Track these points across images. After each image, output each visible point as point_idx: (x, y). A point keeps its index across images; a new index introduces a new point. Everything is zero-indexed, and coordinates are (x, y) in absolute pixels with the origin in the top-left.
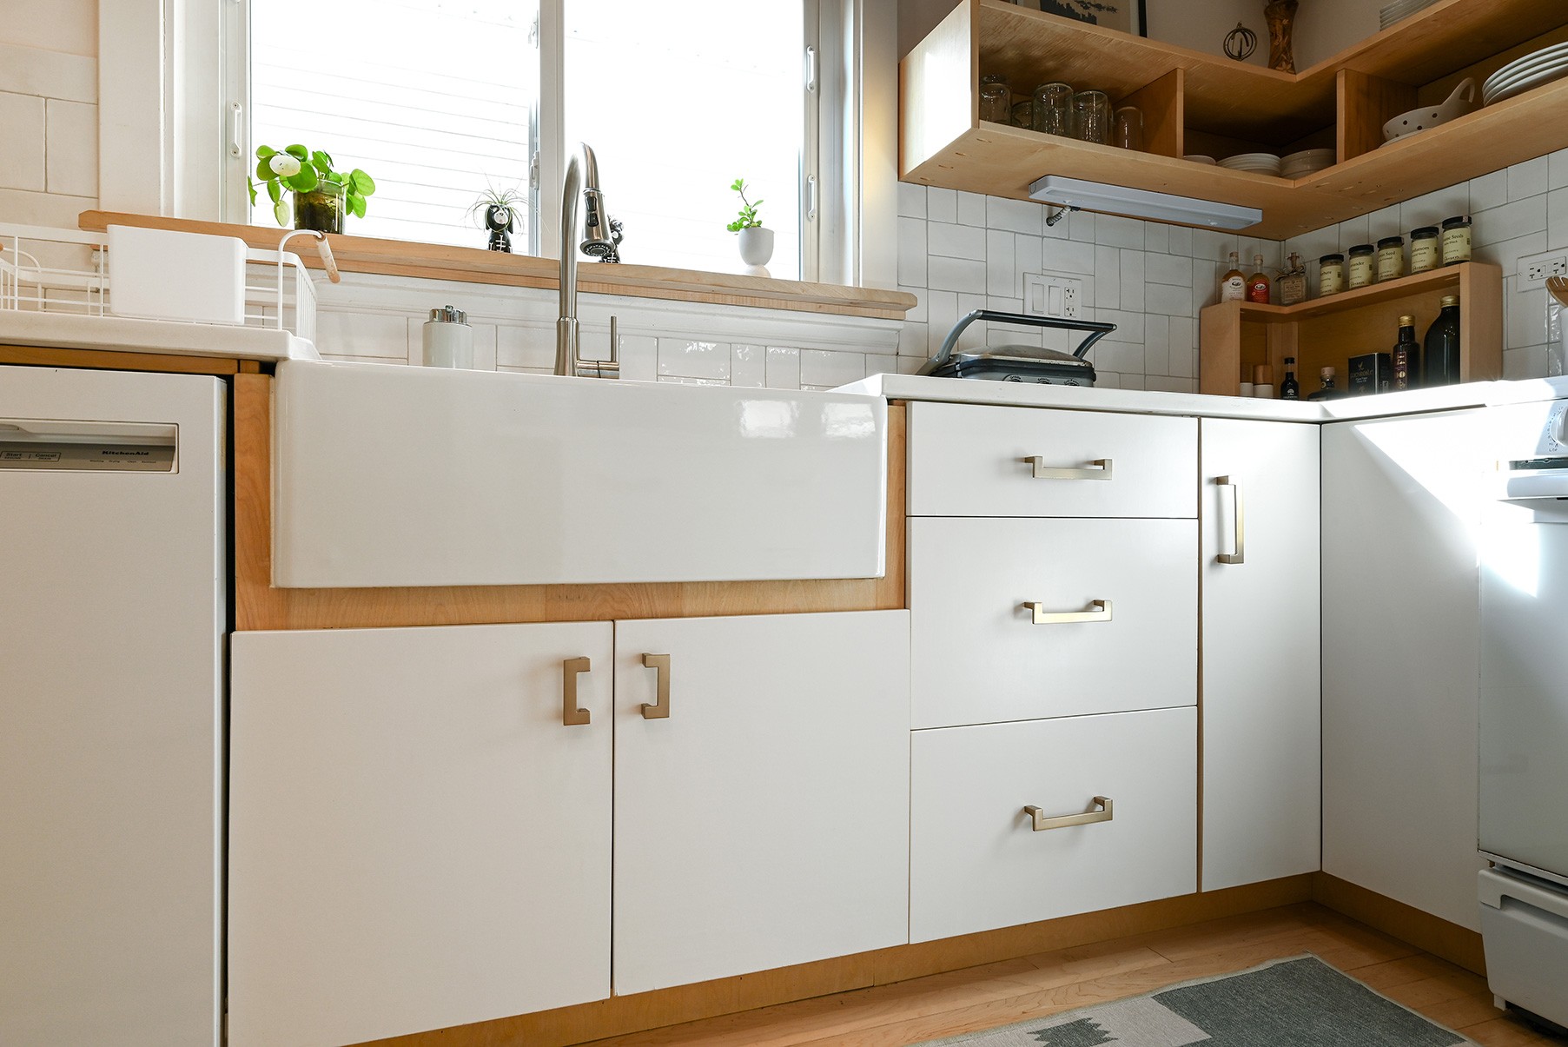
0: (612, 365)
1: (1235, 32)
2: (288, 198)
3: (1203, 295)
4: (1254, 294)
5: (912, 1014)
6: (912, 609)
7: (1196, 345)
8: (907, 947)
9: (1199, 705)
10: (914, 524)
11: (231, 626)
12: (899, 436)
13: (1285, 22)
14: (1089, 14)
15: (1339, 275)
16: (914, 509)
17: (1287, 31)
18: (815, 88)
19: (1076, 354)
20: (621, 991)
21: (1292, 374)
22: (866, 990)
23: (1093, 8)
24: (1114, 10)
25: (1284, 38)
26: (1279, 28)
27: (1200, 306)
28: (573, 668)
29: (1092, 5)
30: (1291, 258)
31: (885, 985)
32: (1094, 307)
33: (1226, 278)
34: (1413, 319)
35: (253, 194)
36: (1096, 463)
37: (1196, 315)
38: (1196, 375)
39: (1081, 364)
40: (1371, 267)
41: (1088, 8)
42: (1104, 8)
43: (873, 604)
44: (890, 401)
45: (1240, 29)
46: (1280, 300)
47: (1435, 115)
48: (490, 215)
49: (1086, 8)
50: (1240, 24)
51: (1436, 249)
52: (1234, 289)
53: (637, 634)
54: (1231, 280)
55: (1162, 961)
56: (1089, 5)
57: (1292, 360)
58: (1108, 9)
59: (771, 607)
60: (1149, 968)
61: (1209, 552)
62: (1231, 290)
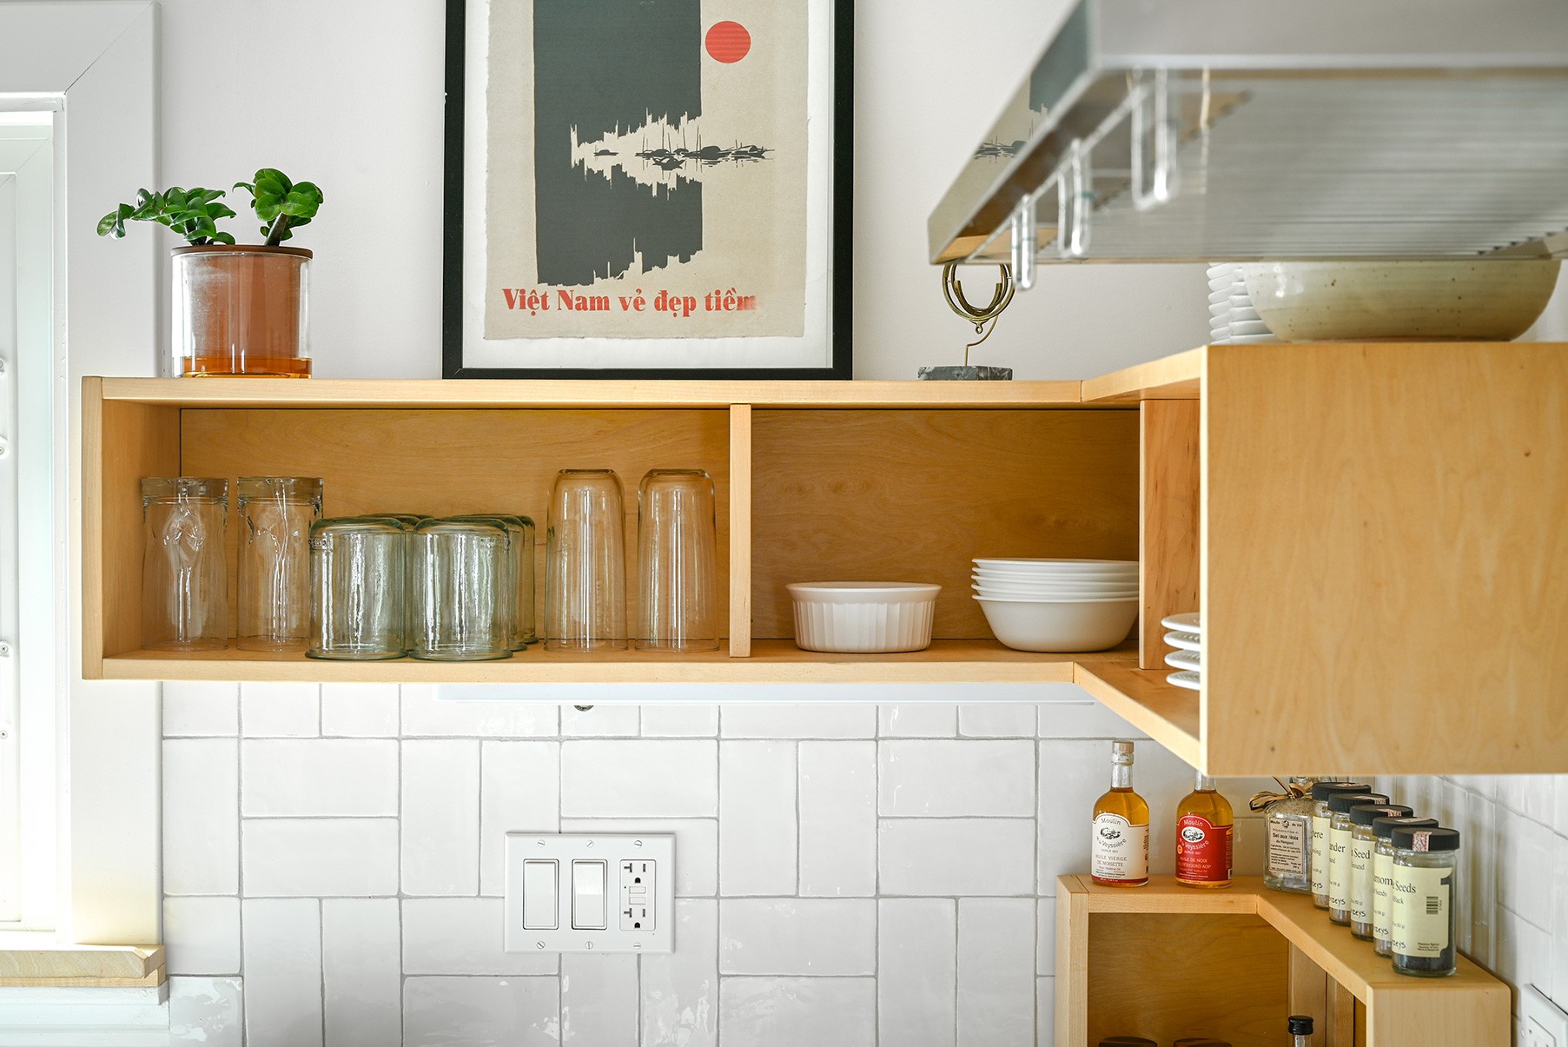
4: (1179, 851)
14: (680, 180)
23: (690, 162)
24: (756, 153)
29: (691, 155)
32: (717, 898)
41: (677, 164)
42: (727, 153)
49: (673, 165)
56: (679, 158)
58: (739, 155)
62: (1100, 848)
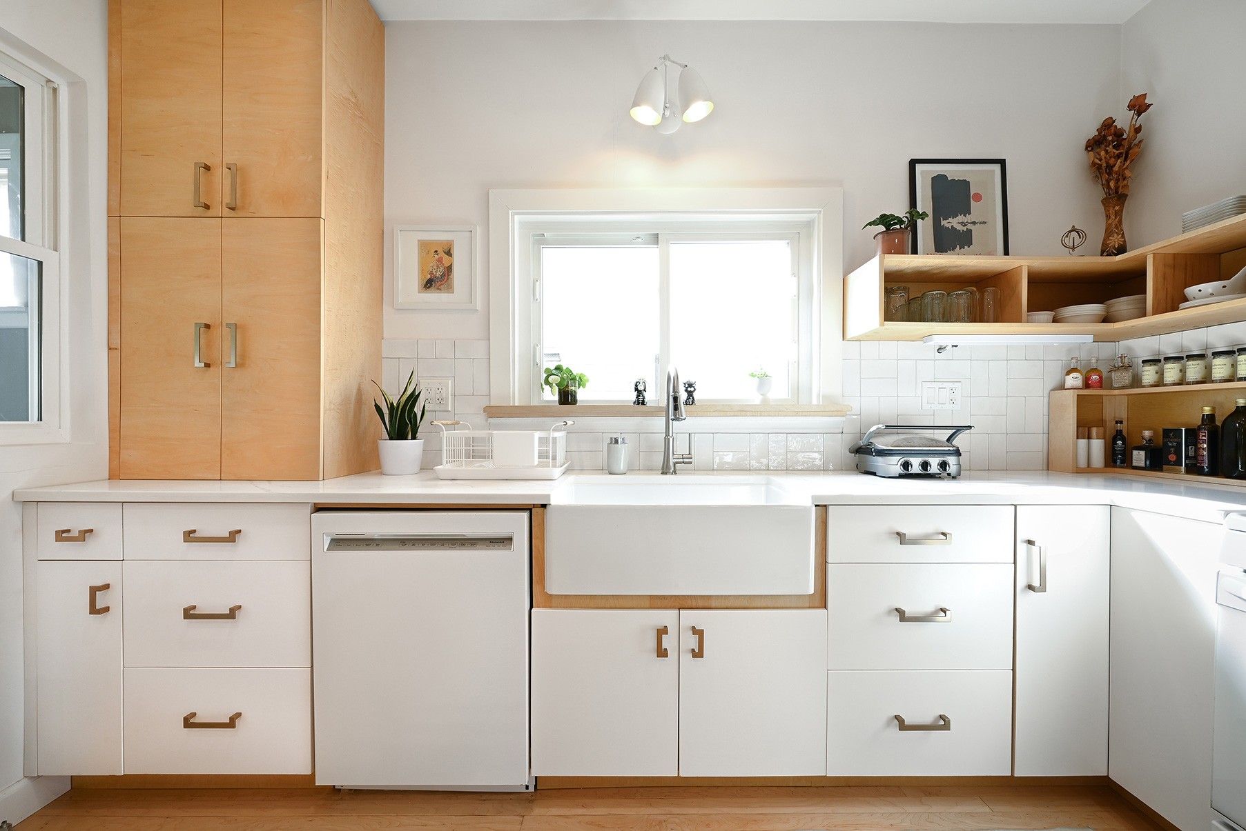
0: (689, 456)
1: (1070, 231)
2: (556, 389)
3: (1053, 382)
4: (1090, 382)
5: (829, 810)
6: (829, 609)
7: (1046, 413)
8: (825, 777)
9: (1014, 670)
10: (830, 567)
11: (531, 607)
12: (822, 522)
13: (1117, 208)
14: (967, 229)
15: (1157, 373)
16: (830, 560)
17: (1119, 214)
18: (797, 296)
19: (948, 440)
20: (682, 775)
21: (1121, 431)
22: (806, 788)
23: (969, 225)
24: (984, 223)
25: (1116, 217)
26: (1112, 211)
27: (1050, 388)
28: (662, 631)
29: (969, 223)
30: (1121, 357)
31: (817, 787)
32: (970, 397)
33: (1068, 373)
34: (1214, 409)
35: (543, 389)
36: (943, 534)
37: (1046, 395)
38: (1046, 431)
39: (951, 448)
40: (1181, 371)
42: (978, 223)
43: (807, 605)
44: (816, 506)
45: (1074, 230)
46: (1112, 385)
47: (1224, 287)
48: (636, 386)
49: (965, 225)
50: (1073, 227)
51: (1232, 365)
52: (1074, 380)
53: (691, 617)
54: (1072, 375)
55: (987, 809)
57: (1121, 422)
58: (980, 223)
59: (755, 605)
60: (976, 813)
61: (1021, 583)
62: (1071, 382)
